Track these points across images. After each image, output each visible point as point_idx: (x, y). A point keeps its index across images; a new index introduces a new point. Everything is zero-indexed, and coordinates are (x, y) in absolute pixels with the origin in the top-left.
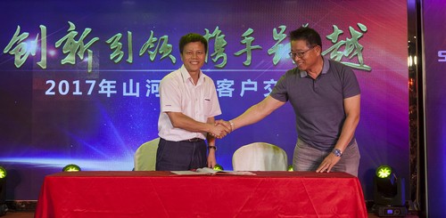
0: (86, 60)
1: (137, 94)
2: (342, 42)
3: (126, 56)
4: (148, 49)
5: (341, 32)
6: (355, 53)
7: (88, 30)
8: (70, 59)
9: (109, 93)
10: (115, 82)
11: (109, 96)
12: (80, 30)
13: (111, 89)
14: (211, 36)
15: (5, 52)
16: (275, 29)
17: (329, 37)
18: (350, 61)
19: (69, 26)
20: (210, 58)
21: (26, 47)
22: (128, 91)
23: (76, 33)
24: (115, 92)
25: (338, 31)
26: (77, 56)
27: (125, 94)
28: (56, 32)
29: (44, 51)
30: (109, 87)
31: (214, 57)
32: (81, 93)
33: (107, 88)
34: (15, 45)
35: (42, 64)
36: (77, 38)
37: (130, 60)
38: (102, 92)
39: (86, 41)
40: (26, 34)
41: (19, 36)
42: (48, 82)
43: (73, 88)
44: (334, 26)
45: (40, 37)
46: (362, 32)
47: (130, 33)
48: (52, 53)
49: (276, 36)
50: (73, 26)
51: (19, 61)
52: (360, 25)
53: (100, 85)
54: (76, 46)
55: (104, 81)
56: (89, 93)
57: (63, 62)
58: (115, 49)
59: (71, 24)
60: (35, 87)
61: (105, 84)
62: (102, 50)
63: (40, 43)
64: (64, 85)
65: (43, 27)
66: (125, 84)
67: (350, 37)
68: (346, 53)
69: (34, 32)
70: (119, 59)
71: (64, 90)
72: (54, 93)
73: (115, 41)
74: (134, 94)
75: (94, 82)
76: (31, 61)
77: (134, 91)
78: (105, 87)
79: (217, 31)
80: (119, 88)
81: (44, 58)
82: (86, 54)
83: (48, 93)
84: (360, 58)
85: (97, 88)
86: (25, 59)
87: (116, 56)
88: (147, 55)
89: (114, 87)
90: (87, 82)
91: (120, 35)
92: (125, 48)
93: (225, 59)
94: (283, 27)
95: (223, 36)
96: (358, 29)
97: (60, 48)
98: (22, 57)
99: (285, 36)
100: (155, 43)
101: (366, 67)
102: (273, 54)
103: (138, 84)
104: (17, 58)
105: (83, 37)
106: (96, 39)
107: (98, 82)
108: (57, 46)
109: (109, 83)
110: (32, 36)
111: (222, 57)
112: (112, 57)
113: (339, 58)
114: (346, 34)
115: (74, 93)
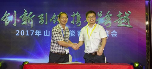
0: (31, 23)
1: (49, 35)
2: (122, 17)
3: (45, 22)
4: (53, 19)
5: (122, 14)
6: (127, 21)
7: (31, 13)
8: (25, 23)
9: (39, 35)
10: (41, 31)
11: (39, 36)
12: (28, 12)
13: (40, 34)
14: (75, 15)
15: (1, 20)
16: (98, 13)
17: (118, 15)
18: (125, 24)
19: (25, 11)
20: (75, 23)
21: (9, 19)
22: (46, 34)
23: (27, 14)
24: (41, 35)
26: (27, 22)
27: (44, 35)
28: (20, 13)
29: (15, 20)
30: (39, 33)
31: (77, 22)
32: (29, 35)
33: (38, 33)
34: (5, 17)
35: (15, 24)
37: (46, 23)
38: (36, 34)
39: (31, 16)
40: (9, 14)
41: (6, 14)
42: (17, 31)
43: (26, 33)
44: (120, 12)
45: (14, 15)
47: (46, 14)
48: (18, 21)
49: (99, 15)
52: (129, 11)
53: (36, 32)
54: (27, 19)
55: (37, 31)
56: (32, 35)
57: (22, 24)
58: (41, 19)
59: (25, 10)
60: (12, 33)
61: (37, 32)
62: (36, 20)
63: (14, 17)
64: (22, 32)
65: (15, 12)
66: (44, 32)
67: (125, 15)
68: (123, 21)
69: (12, 13)
70: (43, 23)
71: (22, 34)
72: (19, 35)
73: (41, 17)
74: (48, 35)
75: (33, 31)
76: (11, 23)
77: (48, 34)
79: (78, 13)
80: (42, 33)
81: (15, 22)
82: (30, 21)
83: (17, 35)
84: (129, 23)
85: (34, 33)
86: (8, 23)
87: (41, 22)
88: (52, 21)
89: (41, 33)
90: (31, 31)
91: (43, 14)
92: (44, 19)
93: (80, 23)
94: (101, 12)
95: (80, 15)
96: (128, 13)
97: (21, 19)
98: (7, 22)
99: (102, 15)
100: (55, 17)
101: (131, 26)
103: (49, 32)
105: (29, 15)
106: (34, 16)
109: (39, 31)
110: (11, 15)
111: (79, 23)
112: (40, 22)
113: (121, 23)
114: (124, 14)
115: (26, 35)
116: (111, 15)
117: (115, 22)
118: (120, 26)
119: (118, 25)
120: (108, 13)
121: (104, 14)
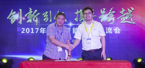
0: (35, 21)
2: (125, 14)
3: (49, 20)
5: (125, 10)
6: (130, 18)
7: (36, 11)
8: (30, 21)
9: (43, 32)
10: (45, 29)
11: (43, 33)
12: (33, 11)
13: (44, 31)
14: (79, 12)
15: (8, 18)
16: (101, 10)
17: (121, 12)
18: (128, 21)
20: (78, 20)
21: (15, 17)
23: (32, 12)
25: (123, 10)
26: (32, 20)
28: (25, 11)
29: (21, 18)
30: (43, 30)
31: (80, 20)
32: (34, 33)
34: (11, 16)
35: (20, 22)
36: (32, 13)
37: (51, 21)
38: (41, 32)
39: (35, 14)
40: (15, 12)
41: (12, 13)
42: (22, 29)
43: (31, 31)
44: (122, 9)
45: (19, 13)
46: (132, 10)
47: (50, 11)
48: (24, 19)
49: (102, 12)
50: (31, 9)
51: (12, 22)
52: (131, 8)
53: (40, 30)
54: (32, 16)
55: (42, 28)
56: (37, 32)
57: (28, 22)
58: (45, 17)
59: (30, 8)
60: (18, 31)
61: (42, 29)
62: (41, 17)
63: (19, 15)
64: (28, 30)
65: (21, 10)
67: (128, 12)
68: (126, 18)
69: (17, 11)
70: (47, 20)
71: (28, 32)
72: (24, 33)
73: (45, 14)
75: (38, 29)
76: (17, 22)
78: (42, 30)
79: (81, 10)
81: (21, 20)
82: (35, 19)
83: (22, 32)
84: (132, 20)
85: (39, 31)
86: (14, 21)
87: (46, 19)
89: (45, 30)
90: (36, 29)
91: (47, 12)
92: (49, 17)
94: (104, 9)
96: (131, 9)
97: (27, 17)
98: (13, 20)
99: (105, 12)
101: (134, 23)
102: (101, 19)
104: (12, 21)
105: (34, 13)
106: (39, 14)
107: (40, 28)
108: (25, 16)
109: (43, 29)
110: (17, 13)
111: (83, 20)
112: (44, 20)
113: (124, 20)
114: (126, 11)
115: (31, 33)
116: (114, 12)
117: (118, 19)
118: (124, 23)
119: (121, 22)
120: (111, 10)
121: (107, 11)
